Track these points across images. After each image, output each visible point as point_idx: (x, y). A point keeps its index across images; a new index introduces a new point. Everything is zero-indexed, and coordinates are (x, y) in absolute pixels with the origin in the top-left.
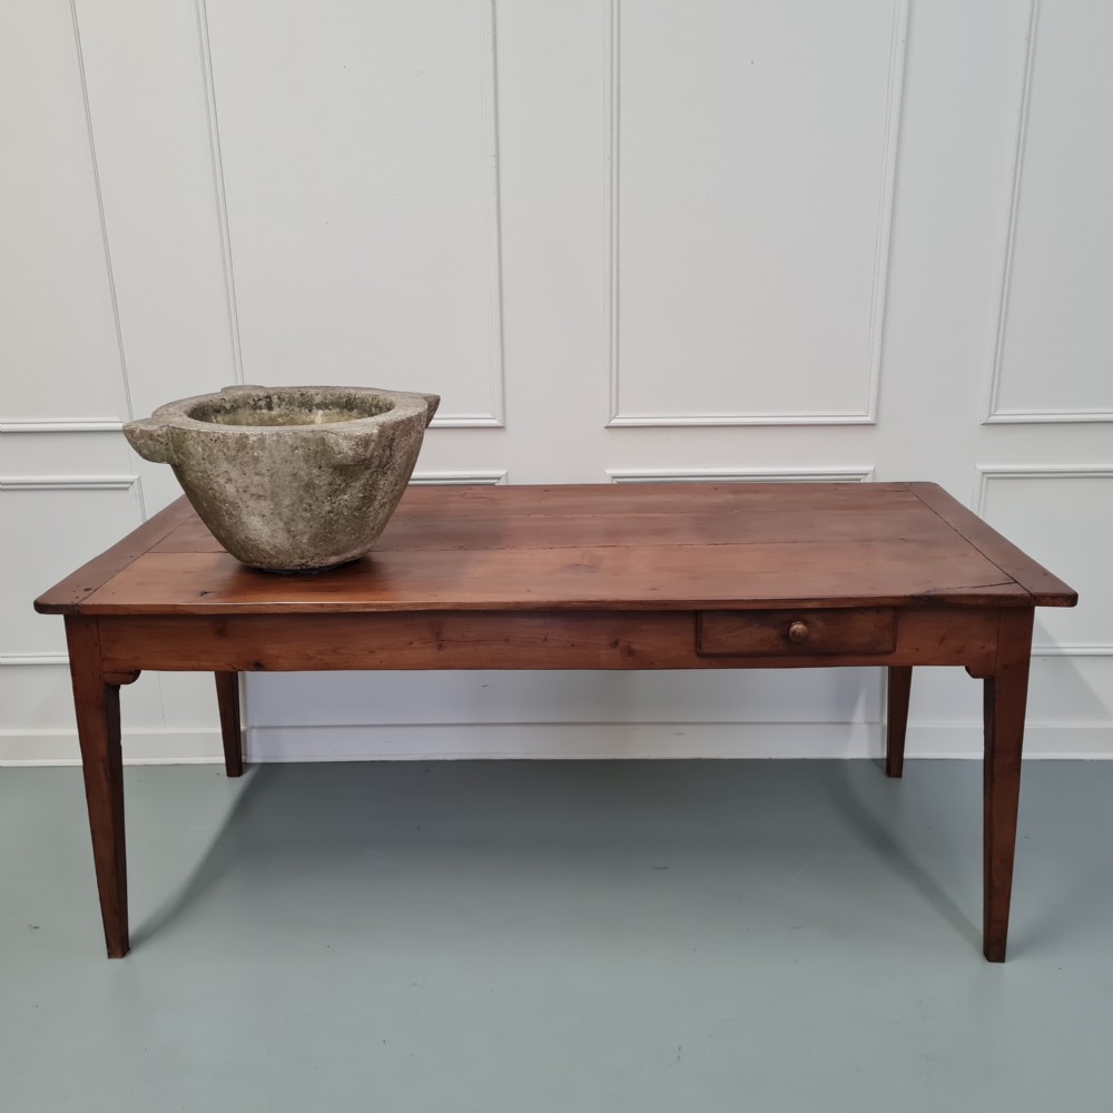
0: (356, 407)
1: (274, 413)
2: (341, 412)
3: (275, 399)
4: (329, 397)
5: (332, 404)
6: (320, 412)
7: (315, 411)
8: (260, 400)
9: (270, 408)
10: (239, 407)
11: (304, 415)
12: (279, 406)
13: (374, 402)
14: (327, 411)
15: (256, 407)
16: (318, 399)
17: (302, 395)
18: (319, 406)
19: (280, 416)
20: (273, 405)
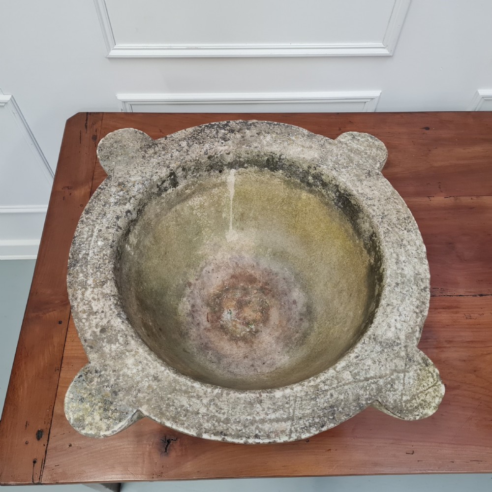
0: (282, 168)
1: (179, 187)
2: (261, 171)
3: (180, 173)
4: (244, 155)
5: (248, 162)
6: (233, 171)
7: (226, 170)
8: (164, 182)
9: (175, 184)
10: (145, 204)
11: (215, 178)
12: (185, 177)
13: (312, 172)
14: (241, 170)
15: (161, 190)
16: (229, 159)
17: (209, 158)
18: (231, 166)
19: (186, 188)
20: (178, 180)
